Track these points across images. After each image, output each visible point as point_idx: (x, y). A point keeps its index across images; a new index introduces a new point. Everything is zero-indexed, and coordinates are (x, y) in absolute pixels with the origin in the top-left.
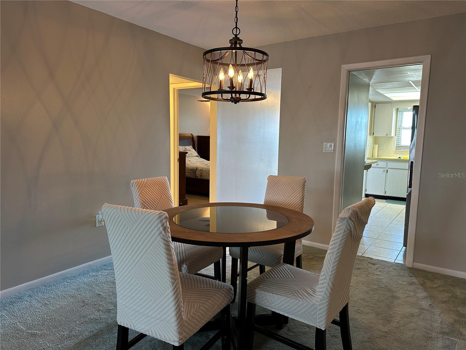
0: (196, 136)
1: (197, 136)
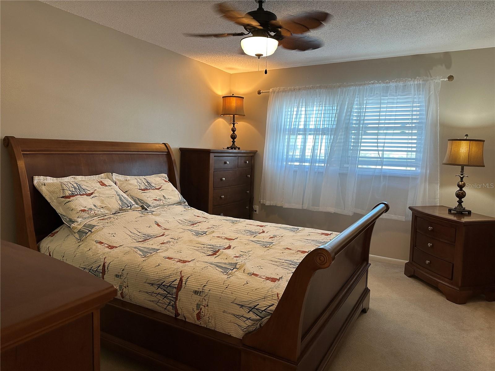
0: (176, 149)
1: (180, 148)
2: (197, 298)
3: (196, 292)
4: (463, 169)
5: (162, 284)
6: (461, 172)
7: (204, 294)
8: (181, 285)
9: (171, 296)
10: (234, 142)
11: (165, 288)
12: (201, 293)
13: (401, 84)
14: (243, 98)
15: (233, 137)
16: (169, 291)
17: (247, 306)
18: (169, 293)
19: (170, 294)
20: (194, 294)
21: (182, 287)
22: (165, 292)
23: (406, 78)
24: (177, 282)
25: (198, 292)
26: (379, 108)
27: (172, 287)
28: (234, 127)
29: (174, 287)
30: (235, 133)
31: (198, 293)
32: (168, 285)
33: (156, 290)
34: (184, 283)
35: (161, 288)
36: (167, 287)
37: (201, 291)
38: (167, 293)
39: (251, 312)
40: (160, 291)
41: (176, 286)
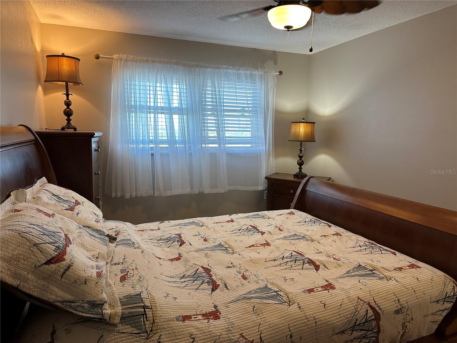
2: (400, 317)
3: (397, 312)
4: (301, 144)
5: (357, 324)
6: (300, 146)
7: (405, 309)
8: (377, 314)
9: (371, 332)
10: (69, 120)
11: (361, 328)
12: (402, 310)
13: (248, 72)
14: (79, 60)
15: (68, 113)
16: (367, 329)
17: (441, 299)
18: (368, 331)
19: (370, 331)
20: (396, 315)
21: (380, 314)
22: (363, 332)
23: (252, 68)
24: (370, 313)
25: (399, 310)
26: (235, 93)
27: (370, 321)
28: (68, 99)
29: (372, 320)
30: (69, 108)
31: (399, 312)
32: (364, 321)
33: (350, 336)
34: (377, 309)
35: (356, 330)
36: (363, 324)
37: (401, 309)
38: (366, 332)
39: (445, 303)
40: (356, 334)
41: (373, 317)
